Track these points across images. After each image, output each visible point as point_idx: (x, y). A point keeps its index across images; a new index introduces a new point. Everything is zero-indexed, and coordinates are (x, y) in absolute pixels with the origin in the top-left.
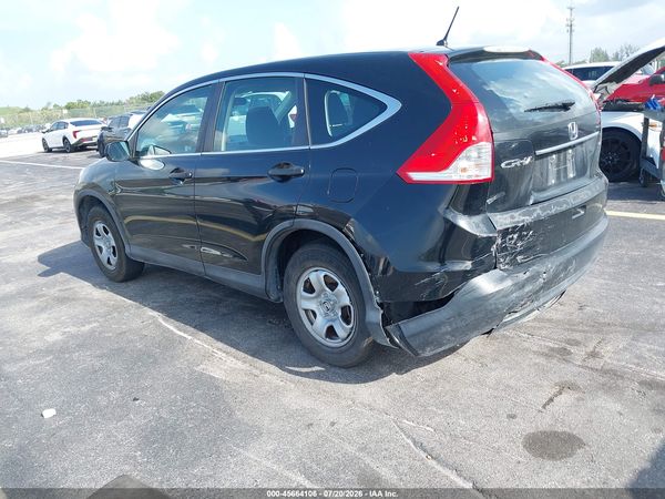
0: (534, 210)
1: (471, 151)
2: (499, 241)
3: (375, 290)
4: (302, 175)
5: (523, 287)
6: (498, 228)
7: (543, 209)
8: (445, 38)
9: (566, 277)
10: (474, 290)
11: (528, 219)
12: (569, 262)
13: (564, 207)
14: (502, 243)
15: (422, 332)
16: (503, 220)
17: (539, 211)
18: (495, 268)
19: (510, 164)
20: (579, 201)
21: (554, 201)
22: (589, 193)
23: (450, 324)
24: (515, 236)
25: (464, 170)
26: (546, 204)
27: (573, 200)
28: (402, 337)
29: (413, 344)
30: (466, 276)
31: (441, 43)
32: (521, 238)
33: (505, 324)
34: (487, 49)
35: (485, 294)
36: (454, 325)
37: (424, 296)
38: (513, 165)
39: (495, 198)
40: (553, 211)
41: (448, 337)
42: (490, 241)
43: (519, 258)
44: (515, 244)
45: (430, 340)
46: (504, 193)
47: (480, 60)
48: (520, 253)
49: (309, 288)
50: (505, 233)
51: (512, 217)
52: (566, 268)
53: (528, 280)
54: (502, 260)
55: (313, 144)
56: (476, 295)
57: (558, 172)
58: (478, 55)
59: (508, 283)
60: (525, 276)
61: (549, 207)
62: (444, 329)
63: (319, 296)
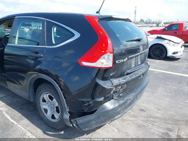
0: (127, 77)
1: (106, 56)
2: (114, 89)
3: (67, 106)
4: (42, 57)
5: (122, 106)
6: (114, 85)
7: (130, 77)
8: (99, 11)
9: (136, 100)
10: (104, 108)
11: (125, 81)
12: (137, 95)
13: (137, 76)
14: (115, 90)
15: (84, 123)
16: (116, 81)
17: (128, 78)
18: (112, 99)
19: (119, 61)
20: (142, 73)
21: (134, 73)
22: (145, 69)
23: (95, 121)
24: (120, 87)
25: (103, 63)
26: (131, 75)
27: (140, 73)
28: (77, 125)
29: (81, 127)
30: (102, 103)
31: (97, 12)
32: (122, 88)
33: (115, 119)
34: (113, 17)
35: (108, 110)
36: (96, 121)
37: (86, 111)
38: (120, 62)
39: (113, 73)
40: (133, 78)
41: (94, 125)
42: (111, 89)
43: (121, 95)
44: (120, 90)
45: (87, 126)
46: (116, 72)
47: (111, 20)
48: (121, 93)
49: (44, 101)
50: (116, 86)
51: (119, 80)
52: (136, 97)
53: (124, 103)
54: (115, 96)
55: (47, 46)
56: (105, 110)
57: (135, 62)
58: (110, 18)
59: (117, 105)
60: (123, 102)
61: (132, 76)
62: (92, 123)
63: (48, 103)
